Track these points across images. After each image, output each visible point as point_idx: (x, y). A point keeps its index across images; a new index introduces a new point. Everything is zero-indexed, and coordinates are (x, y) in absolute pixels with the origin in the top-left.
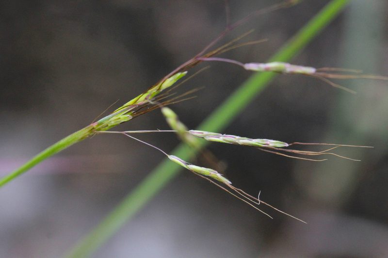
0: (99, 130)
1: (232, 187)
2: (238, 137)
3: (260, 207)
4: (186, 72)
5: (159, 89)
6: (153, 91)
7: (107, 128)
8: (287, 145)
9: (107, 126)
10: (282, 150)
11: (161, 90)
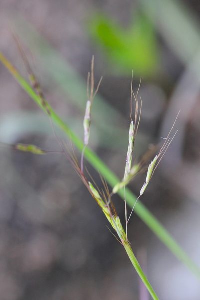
0: (125, 238)
1: (160, 155)
2: (128, 153)
3: (171, 138)
4: (90, 183)
5: (100, 199)
6: (101, 203)
7: (124, 233)
8: (132, 122)
9: (123, 233)
10: (136, 125)
11: (101, 198)
